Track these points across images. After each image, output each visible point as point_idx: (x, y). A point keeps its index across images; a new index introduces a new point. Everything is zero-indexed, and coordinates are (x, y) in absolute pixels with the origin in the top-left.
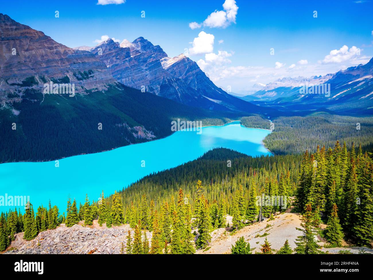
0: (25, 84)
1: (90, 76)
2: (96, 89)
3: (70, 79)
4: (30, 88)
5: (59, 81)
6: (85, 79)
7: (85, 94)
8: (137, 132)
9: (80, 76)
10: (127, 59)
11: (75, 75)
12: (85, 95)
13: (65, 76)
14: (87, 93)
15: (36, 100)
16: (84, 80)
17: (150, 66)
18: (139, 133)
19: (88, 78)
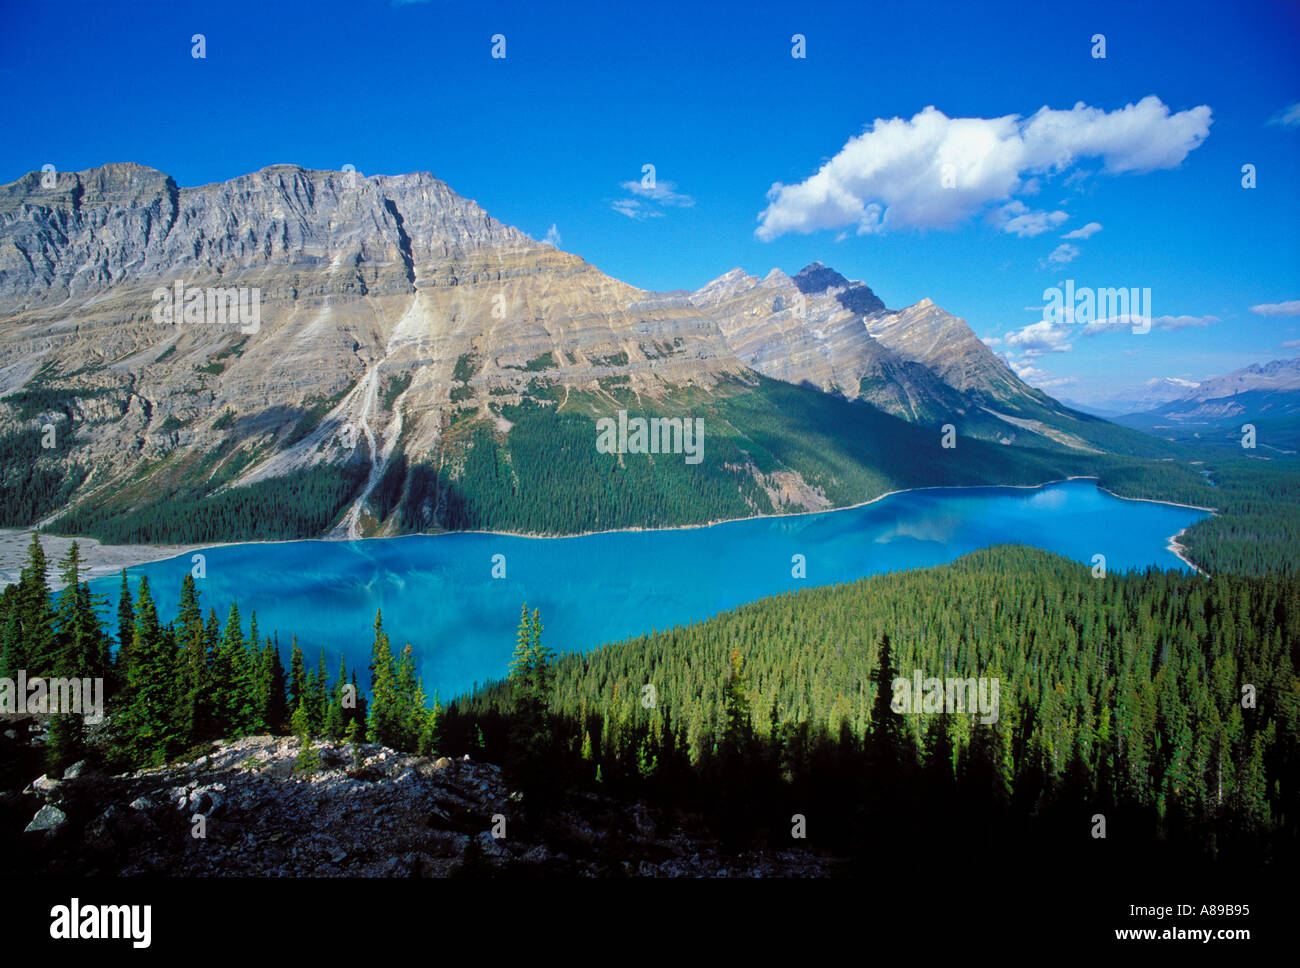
0: (533, 366)
1: (676, 350)
2: (690, 380)
3: (630, 357)
4: (540, 375)
5: (603, 361)
6: (664, 356)
7: (663, 391)
8: (778, 487)
9: (653, 351)
10: (777, 314)
11: (641, 347)
12: (660, 395)
13: (620, 350)
14: (667, 387)
15: (549, 402)
16: (662, 360)
17: (834, 331)
18: (785, 490)
19: (671, 354)
